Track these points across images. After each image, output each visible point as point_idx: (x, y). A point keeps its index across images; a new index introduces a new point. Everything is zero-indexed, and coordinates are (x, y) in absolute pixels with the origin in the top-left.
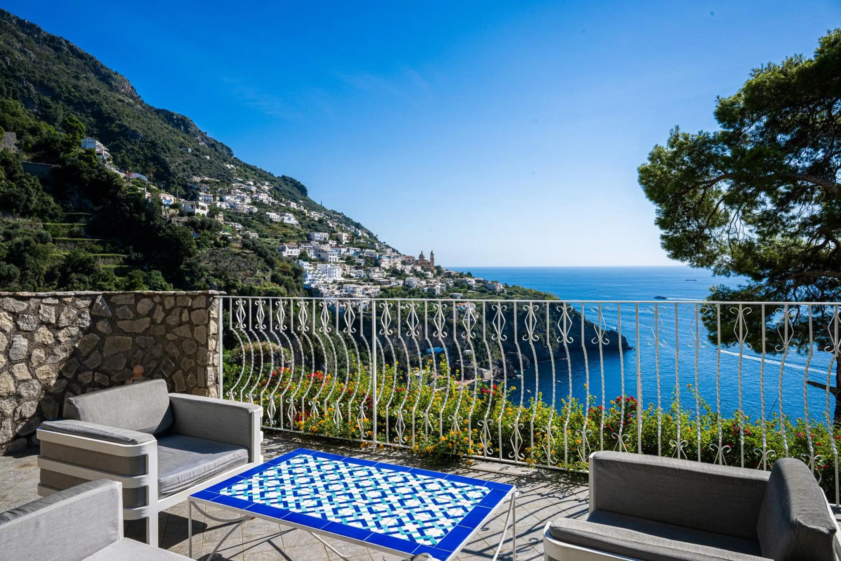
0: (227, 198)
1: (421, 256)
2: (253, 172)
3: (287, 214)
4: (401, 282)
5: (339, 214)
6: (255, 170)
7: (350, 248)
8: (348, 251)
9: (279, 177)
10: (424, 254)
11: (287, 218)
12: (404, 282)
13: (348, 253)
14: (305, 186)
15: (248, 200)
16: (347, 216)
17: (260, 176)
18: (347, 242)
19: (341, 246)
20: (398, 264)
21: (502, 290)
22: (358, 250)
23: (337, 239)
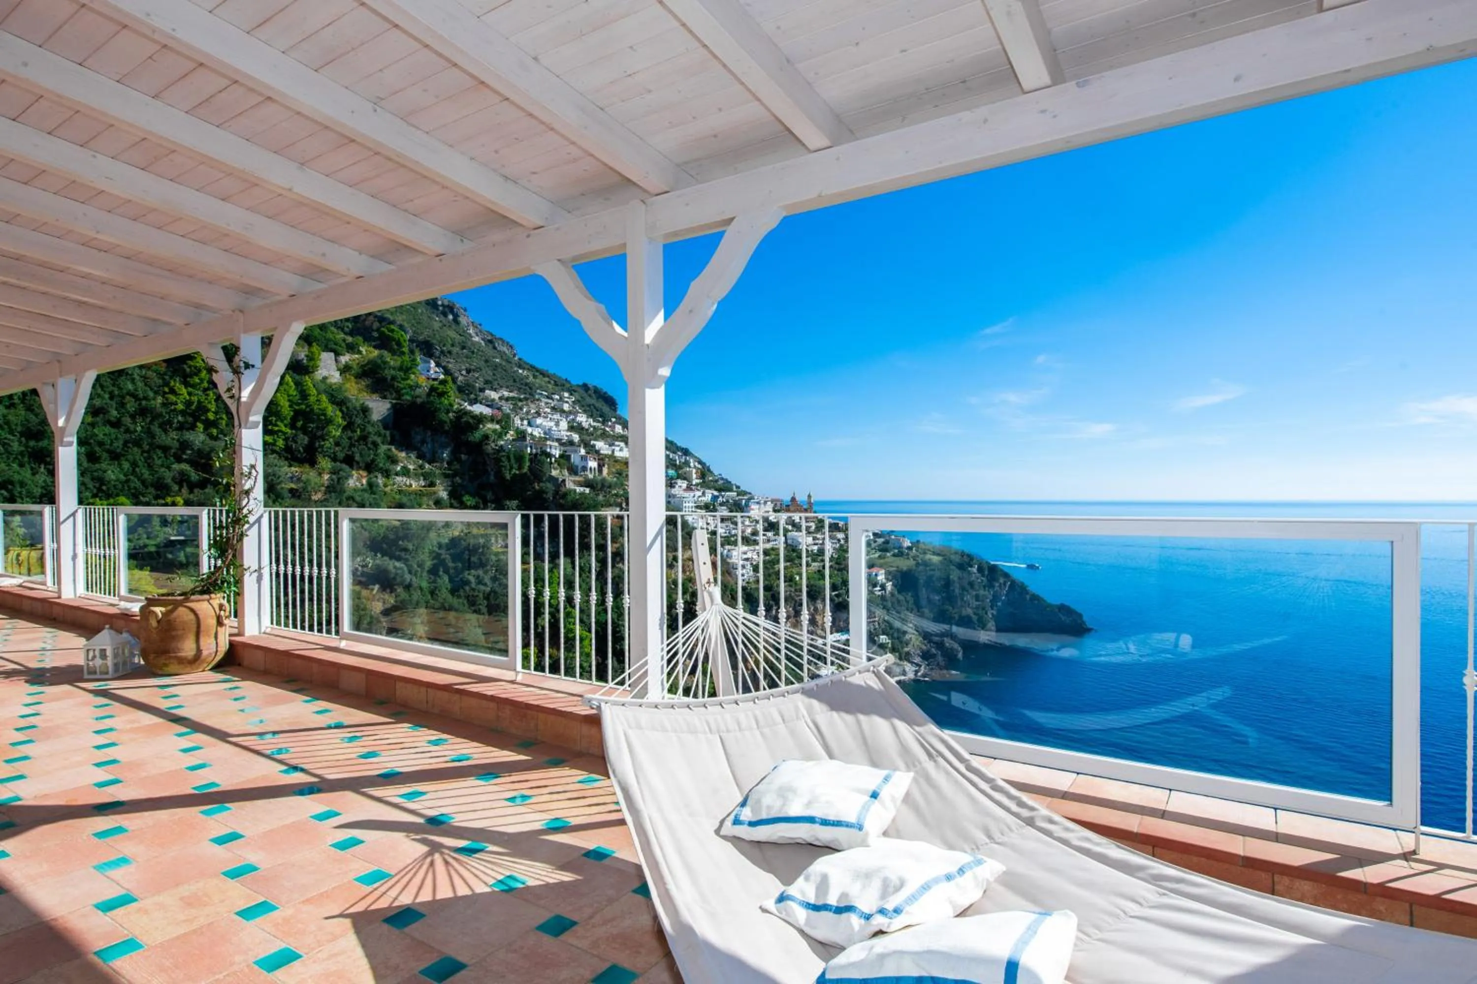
0: (539, 421)
1: (793, 499)
2: (547, 379)
3: (617, 443)
6: (548, 376)
7: (707, 491)
8: (704, 494)
9: (578, 386)
11: (617, 449)
13: (703, 498)
14: (615, 397)
15: (564, 425)
17: (556, 384)
18: (698, 481)
19: (693, 488)
20: (768, 512)
21: (909, 548)
22: (716, 493)
23: (685, 479)
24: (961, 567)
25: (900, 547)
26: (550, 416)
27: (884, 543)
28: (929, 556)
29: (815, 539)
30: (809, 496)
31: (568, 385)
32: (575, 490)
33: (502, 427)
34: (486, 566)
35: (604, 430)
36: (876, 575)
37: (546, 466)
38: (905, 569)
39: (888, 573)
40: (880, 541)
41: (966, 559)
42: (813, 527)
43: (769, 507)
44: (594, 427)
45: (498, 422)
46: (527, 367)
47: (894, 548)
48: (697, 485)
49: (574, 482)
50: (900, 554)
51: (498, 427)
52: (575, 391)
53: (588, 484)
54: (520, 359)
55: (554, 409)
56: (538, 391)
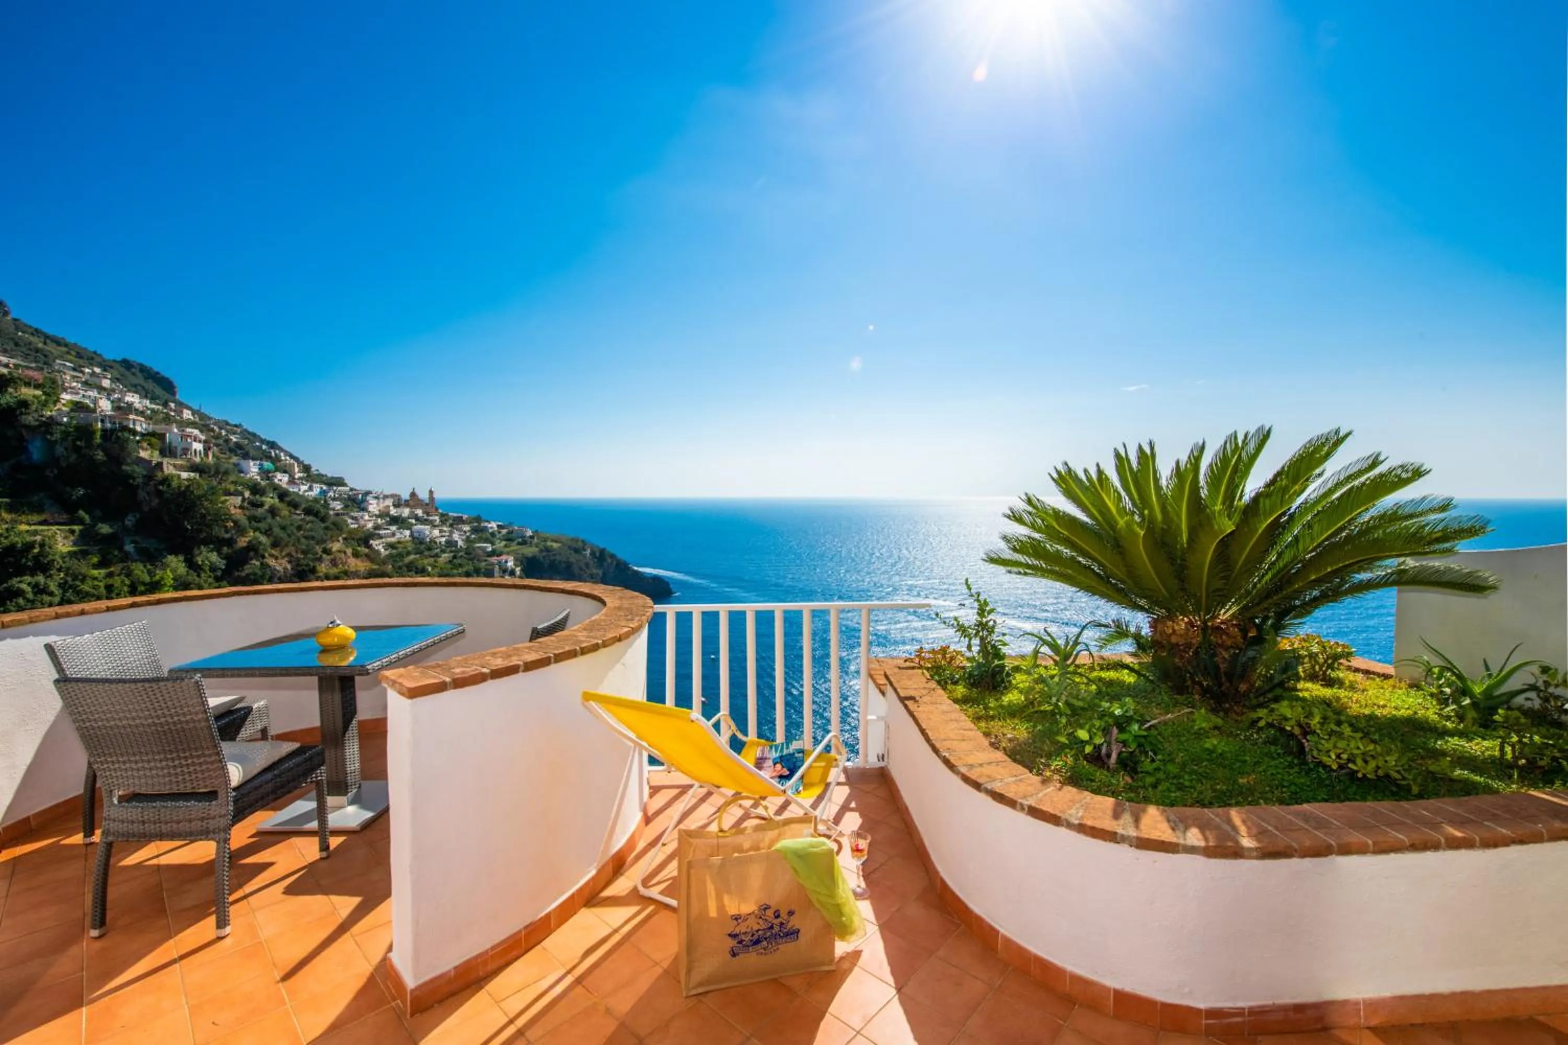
1: (413, 495)
2: (64, 349)
4: (407, 533)
5: (236, 426)
6: (66, 345)
7: (315, 485)
8: (311, 489)
9: (114, 361)
10: (417, 492)
12: (412, 532)
13: (310, 493)
14: (169, 379)
16: (250, 430)
17: (81, 356)
18: (301, 475)
19: (298, 482)
20: (389, 507)
21: (532, 537)
22: (325, 488)
23: (285, 472)
24: (577, 551)
25: (523, 537)
26: (82, 392)
27: (508, 533)
28: (549, 543)
29: (441, 531)
30: (431, 492)
31: (98, 359)
32: (179, 476)
33: (45, 393)
34: (49, 569)
35: (167, 414)
36: (506, 562)
37: (131, 446)
38: (530, 555)
39: (516, 560)
40: (504, 531)
41: (580, 544)
42: (438, 521)
43: (389, 502)
44: (153, 410)
45: (37, 387)
46: (30, 331)
47: (518, 537)
48: (300, 478)
49: (175, 466)
50: (524, 543)
51: (38, 392)
52: (111, 367)
53: (194, 468)
54: (15, 320)
55: (86, 383)
56: (58, 361)
